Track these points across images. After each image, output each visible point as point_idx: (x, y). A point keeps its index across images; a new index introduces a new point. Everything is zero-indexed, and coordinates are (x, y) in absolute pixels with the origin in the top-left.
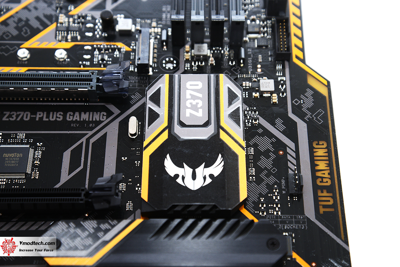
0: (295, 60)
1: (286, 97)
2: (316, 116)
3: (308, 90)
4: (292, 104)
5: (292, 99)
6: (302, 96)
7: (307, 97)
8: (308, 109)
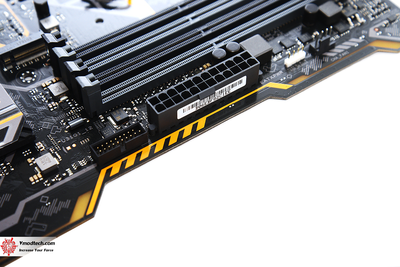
0: (103, 172)
1: (47, 187)
2: (35, 226)
3: (69, 202)
4: (40, 197)
5: (45, 194)
6: (55, 201)
7: (57, 205)
8: (41, 214)
